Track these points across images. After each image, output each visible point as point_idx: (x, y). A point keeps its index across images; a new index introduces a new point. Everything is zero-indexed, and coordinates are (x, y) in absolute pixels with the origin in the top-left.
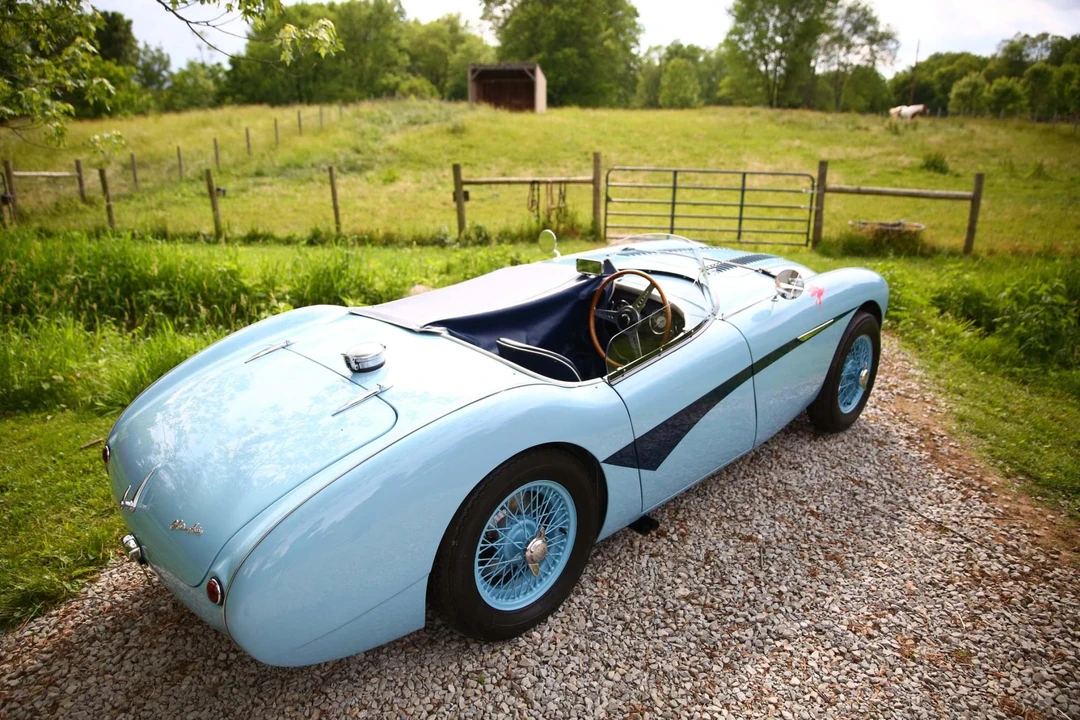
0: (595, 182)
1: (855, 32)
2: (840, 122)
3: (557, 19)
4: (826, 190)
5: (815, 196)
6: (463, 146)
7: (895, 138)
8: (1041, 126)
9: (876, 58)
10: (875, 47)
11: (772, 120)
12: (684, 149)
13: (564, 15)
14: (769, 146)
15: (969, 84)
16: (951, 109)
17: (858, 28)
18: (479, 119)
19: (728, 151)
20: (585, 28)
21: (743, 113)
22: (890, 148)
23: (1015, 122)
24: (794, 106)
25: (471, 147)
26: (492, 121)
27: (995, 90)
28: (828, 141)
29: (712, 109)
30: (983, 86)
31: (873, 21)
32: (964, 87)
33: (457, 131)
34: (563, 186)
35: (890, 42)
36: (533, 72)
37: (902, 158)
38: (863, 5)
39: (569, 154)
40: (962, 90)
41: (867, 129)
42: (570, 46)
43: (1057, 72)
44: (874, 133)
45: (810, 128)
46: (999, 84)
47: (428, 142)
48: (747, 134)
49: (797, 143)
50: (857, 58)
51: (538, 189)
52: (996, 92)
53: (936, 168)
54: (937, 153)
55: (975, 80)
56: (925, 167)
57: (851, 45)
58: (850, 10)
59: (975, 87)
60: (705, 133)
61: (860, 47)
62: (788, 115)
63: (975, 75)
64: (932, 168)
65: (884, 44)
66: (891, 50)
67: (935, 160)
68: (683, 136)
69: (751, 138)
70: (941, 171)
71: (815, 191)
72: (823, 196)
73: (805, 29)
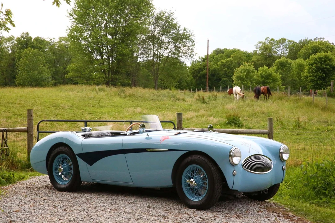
0: (28, 131)
1: (162, 35)
2: (164, 96)
7: (204, 105)
8: (293, 97)
9: (179, 52)
10: (178, 44)
11: (117, 95)
15: (245, 70)
17: (165, 31)
21: (95, 90)
22: (202, 112)
24: (129, 85)
27: (261, 74)
30: (253, 72)
31: (175, 26)
32: (241, 72)
35: (188, 41)
37: (211, 118)
38: (166, 15)
40: (238, 75)
41: (184, 100)
43: (294, 63)
44: (189, 103)
45: (145, 100)
46: (263, 71)
48: (101, 104)
50: (166, 53)
52: (262, 76)
53: (235, 124)
54: (234, 114)
55: (248, 68)
56: (228, 123)
57: (161, 43)
58: (158, 19)
59: (248, 72)
60: (70, 104)
61: (168, 44)
62: (129, 91)
63: (247, 64)
64: (233, 124)
65: (183, 42)
66: (188, 47)
67: (234, 119)
68: (53, 106)
69: (104, 107)
70: (239, 126)
73: (128, 31)
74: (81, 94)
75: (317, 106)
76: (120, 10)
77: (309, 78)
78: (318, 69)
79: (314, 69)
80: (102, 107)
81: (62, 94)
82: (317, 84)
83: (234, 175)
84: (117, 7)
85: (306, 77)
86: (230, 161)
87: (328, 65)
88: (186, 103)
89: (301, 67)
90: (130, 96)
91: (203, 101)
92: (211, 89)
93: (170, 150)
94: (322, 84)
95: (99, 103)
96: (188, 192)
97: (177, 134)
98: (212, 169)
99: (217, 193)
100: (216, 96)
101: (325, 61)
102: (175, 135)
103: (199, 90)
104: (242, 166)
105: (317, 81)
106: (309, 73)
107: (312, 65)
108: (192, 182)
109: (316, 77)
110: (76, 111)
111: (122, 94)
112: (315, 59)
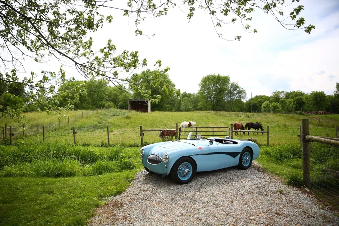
1: (234, 91)
2: (233, 115)
3: (152, 87)
4: (233, 131)
6: (130, 122)
7: (249, 118)
8: (285, 115)
9: (241, 97)
10: (240, 94)
11: (215, 114)
14: (215, 122)
16: (262, 111)
17: (235, 89)
18: (133, 115)
19: (204, 123)
21: (207, 112)
23: (279, 114)
24: (220, 110)
25: (132, 122)
26: (137, 115)
28: (231, 120)
30: (270, 105)
31: (238, 87)
32: (265, 105)
33: (127, 118)
35: (244, 93)
36: (147, 102)
38: (235, 83)
39: (160, 124)
41: (241, 116)
43: (288, 101)
44: (243, 117)
45: (225, 116)
46: (274, 104)
47: (120, 121)
49: (222, 120)
50: (235, 98)
52: (273, 106)
55: (267, 103)
57: (234, 94)
58: (232, 85)
59: (267, 105)
61: (236, 94)
62: (219, 113)
65: (242, 93)
66: (244, 95)
69: (210, 119)
71: (230, 132)
72: (232, 133)
73: (221, 90)
74: (202, 114)
75: (295, 119)
76: (218, 82)
77: (293, 107)
78: (297, 103)
80: (209, 119)
81: (195, 114)
82: (297, 109)
84: (216, 81)
85: (292, 106)
88: (241, 118)
89: (290, 102)
90: (220, 115)
91: (248, 117)
92: (253, 112)
100: (253, 114)
101: (300, 100)
103: (248, 112)
106: (293, 104)
107: (295, 101)
109: (296, 106)
110: (199, 121)
111: (217, 114)
112: (296, 99)
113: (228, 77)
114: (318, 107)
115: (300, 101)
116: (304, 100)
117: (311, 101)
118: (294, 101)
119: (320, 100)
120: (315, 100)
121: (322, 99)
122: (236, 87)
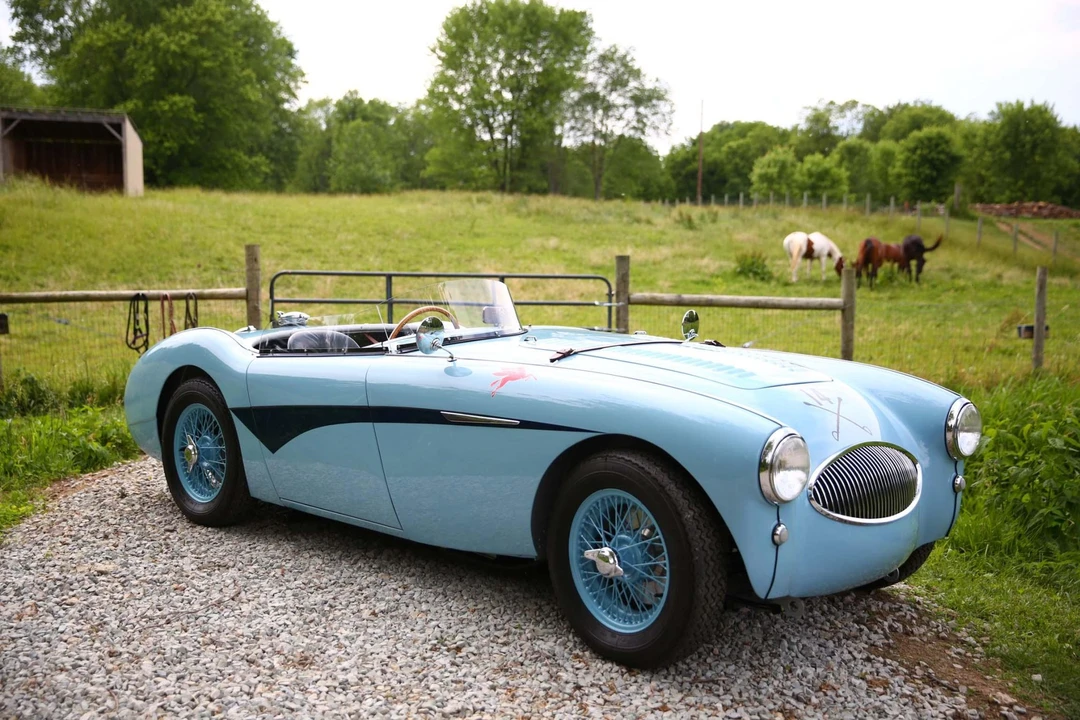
0: (249, 298)
1: (613, 89)
2: (609, 213)
3: (156, 49)
4: (630, 302)
5: (614, 310)
7: (691, 234)
8: (876, 218)
9: (645, 125)
10: (642, 110)
11: (513, 210)
12: (382, 252)
13: (171, 43)
14: (512, 248)
15: (776, 162)
16: (755, 196)
17: (617, 83)
18: (24, 202)
19: (451, 255)
20: (206, 64)
21: (469, 200)
22: (687, 248)
23: (844, 207)
24: (543, 192)
26: (46, 205)
27: (809, 170)
28: (596, 240)
29: (417, 194)
30: (793, 165)
31: (637, 74)
32: (769, 166)
34: (191, 303)
35: (661, 103)
36: (119, 128)
37: (705, 261)
38: (621, 52)
39: (189, 261)
40: (763, 171)
41: (649, 222)
42: (181, 93)
43: (875, 150)
44: (659, 228)
45: (568, 221)
46: (813, 164)
48: (476, 230)
49: (553, 242)
50: (617, 127)
51: (146, 311)
52: (810, 174)
53: (756, 274)
54: (754, 253)
55: (782, 157)
56: (741, 273)
57: (608, 108)
58: (604, 59)
59: (783, 166)
60: (413, 230)
61: (622, 110)
62: (536, 202)
63: (780, 150)
64: (751, 275)
65: (654, 105)
66: (664, 115)
67: (753, 263)
68: (379, 234)
69: (483, 235)
70: (763, 279)
71: (614, 304)
72: (626, 311)
73: (543, 83)
74: (439, 209)
76: (530, 41)
77: (904, 180)
78: (924, 160)
79: (914, 161)
80: (477, 235)
81: (402, 209)
82: (920, 192)
83: (777, 545)
84: (522, 34)
85: (899, 176)
86: (764, 488)
87: (943, 152)
88: (653, 228)
89: (888, 156)
90: (538, 212)
91: (689, 224)
92: (706, 200)
93: (525, 425)
94: (928, 190)
95: (472, 227)
96: (591, 590)
97: (559, 359)
98: (689, 515)
99: (705, 616)
100: (716, 214)
101: (937, 145)
102: (552, 361)
103: (682, 201)
104: (810, 499)
105: (920, 184)
106: (905, 167)
107: (913, 150)
108: (606, 559)
109: (918, 175)
110: (424, 243)
111: (524, 210)
112: (920, 141)
113: (583, 14)
114: (1021, 183)
115: (939, 153)
116: (958, 146)
117: (990, 149)
118: (909, 150)
119: (1035, 146)
120: (1011, 147)
121: (1043, 141)
122: (622, 72)
